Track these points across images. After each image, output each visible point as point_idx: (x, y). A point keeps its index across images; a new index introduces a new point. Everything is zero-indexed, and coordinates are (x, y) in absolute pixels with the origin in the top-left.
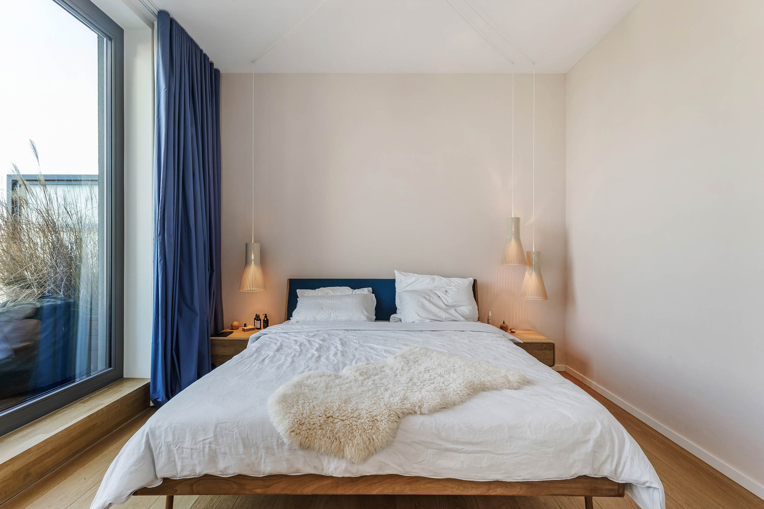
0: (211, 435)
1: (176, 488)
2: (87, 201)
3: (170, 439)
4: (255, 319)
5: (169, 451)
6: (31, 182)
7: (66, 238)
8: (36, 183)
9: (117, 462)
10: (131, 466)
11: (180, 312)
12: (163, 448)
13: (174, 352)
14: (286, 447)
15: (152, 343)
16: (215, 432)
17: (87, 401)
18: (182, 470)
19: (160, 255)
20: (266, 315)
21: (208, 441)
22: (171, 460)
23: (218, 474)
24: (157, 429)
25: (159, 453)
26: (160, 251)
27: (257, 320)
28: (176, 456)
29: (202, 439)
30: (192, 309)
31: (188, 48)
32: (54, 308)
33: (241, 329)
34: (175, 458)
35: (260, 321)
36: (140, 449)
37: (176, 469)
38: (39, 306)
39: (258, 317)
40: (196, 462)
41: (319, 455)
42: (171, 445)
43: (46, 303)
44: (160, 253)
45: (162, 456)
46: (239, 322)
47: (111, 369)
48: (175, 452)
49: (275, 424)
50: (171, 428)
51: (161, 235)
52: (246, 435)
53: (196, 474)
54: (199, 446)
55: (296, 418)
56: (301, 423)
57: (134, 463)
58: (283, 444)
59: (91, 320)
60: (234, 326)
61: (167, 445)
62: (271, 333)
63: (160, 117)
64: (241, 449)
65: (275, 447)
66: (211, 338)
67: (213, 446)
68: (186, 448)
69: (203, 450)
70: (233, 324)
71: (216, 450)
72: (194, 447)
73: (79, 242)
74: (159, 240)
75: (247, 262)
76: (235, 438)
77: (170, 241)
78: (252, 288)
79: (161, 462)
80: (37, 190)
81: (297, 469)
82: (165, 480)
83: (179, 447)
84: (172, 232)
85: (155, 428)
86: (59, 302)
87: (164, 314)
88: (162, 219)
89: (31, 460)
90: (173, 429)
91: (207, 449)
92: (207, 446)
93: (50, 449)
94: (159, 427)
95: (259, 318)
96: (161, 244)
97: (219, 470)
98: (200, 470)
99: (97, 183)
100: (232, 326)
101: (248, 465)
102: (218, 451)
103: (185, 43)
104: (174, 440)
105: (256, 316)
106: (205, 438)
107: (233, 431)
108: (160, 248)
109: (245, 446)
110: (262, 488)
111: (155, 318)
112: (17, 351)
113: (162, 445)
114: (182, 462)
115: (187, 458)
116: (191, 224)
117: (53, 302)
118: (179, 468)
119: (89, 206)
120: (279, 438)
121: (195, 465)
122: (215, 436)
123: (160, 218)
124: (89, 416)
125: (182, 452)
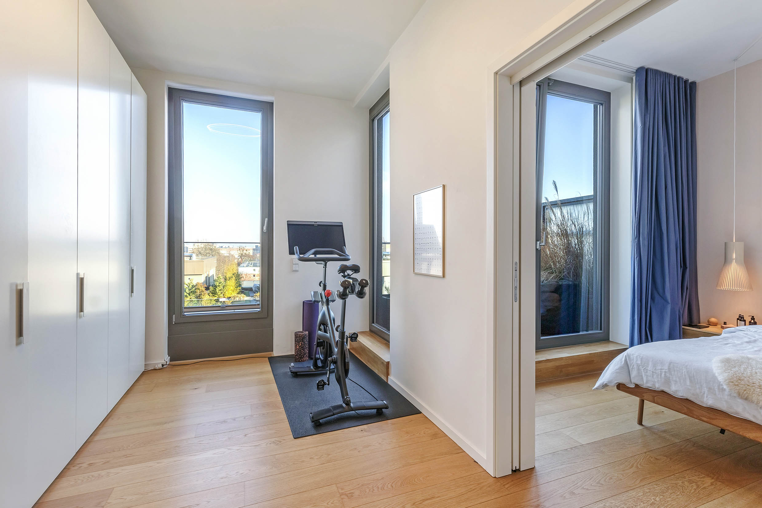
0: (666, 367)
1: (643, 395)
2: (584, 215)
3: (639, 362)
4: (738, 319)
5: (639, 369)
6: (554, 206)
7: (574, 241)
8: (555, 206)
9: (609, 366)
10: (617, 369)
11: (653, 299)
12: (635, 366)
13: (647, 329)
14: (726, 393)
15: (630, 318)
16: (669, 367)
17: (588, 346)
18: (647, 382)
19: (636, 253)
20: (753, 317)
21: (664, 370)
22: (639, 375)
23: (671, 393)
24: (631, 355)
25: (632, 368)
26: (637, 250)
27: (741, 320)
28: (643, 373)
29: (660, 368)
30: (664, 298)
31: (662, 84)
32: (569, 286)
33: (719, 326)
34: (642, 374)
35: (744, 322)
36: (621, 362)
37: (643, 381)
38: (561, 284)
39: (741, 318)
40: (656, 380)
41: (759, 408)
42: (639, 366)
43: (564, 282)
44: (636, 252)
45: (634, 370)
46: (717, 319)
47: (601, 331)
48: (642, 370)
49: (717, 375)
50: (640, 357)
51: (637, 238)
52: (692, 375)
53: (656, 388)
54: (659, 372)
55: (736, 375)
56: (740, 379)
57: (619, 368)
58: (723, 390)
59: (588, 298)
60: (711, 322)
61: (638, 365)
62: (749, 331)
63: (637, 149)
64: (688, 383)
65: (717, 390)
66: (683, 327)
67: (668, 375)
68: (650, 371)
69: (661, 375)
70: (710, 320)
71: (669, 378)
72: (654, 371)
73: (581, 242)
74: (636, 242)
75: (726, 261)
76: (684, 375)
77: (644, 243)
78: (732, 287)
79: (634, 374)
80: (557, 211)
81: (736, 412)
82: (637, 386)
83: (645, 368)
84: (646, 236)
85: (630, 354)
86: (571, 283)
87: (639, 298)
88: (638, 227)
89: (563, 364)
90: (641, 357)
91: (663, 375)
92: (663, 373)
93: (571, 363)
94: (633, 355)
95: (744, 319)
96: (637, 245)
97: (671, 391)
98: (658, 386)
99: (592, 200)
100: (708, 321)
101: (693, 394)
102: (671, 378)
103: (659, 81)
104: (641, 363)
105: (739, 316)
106: (662, 368)
107: (683, 370)
108: (636, 248)
109: (691, 381)
110: (707, 418)
111: (633, 301)
112: (548, 310)
113: (634, 364)
114: (647, 378)
115: (650, 376)
116: (662, 228)
117: (567, 282)
118: (645, 381)
119: (586, 218)
120: (720, 385)
121: (655, 382)
122: (669, 369)
123: (636, 226)
124: (590, 354)
125: (647, 372)
